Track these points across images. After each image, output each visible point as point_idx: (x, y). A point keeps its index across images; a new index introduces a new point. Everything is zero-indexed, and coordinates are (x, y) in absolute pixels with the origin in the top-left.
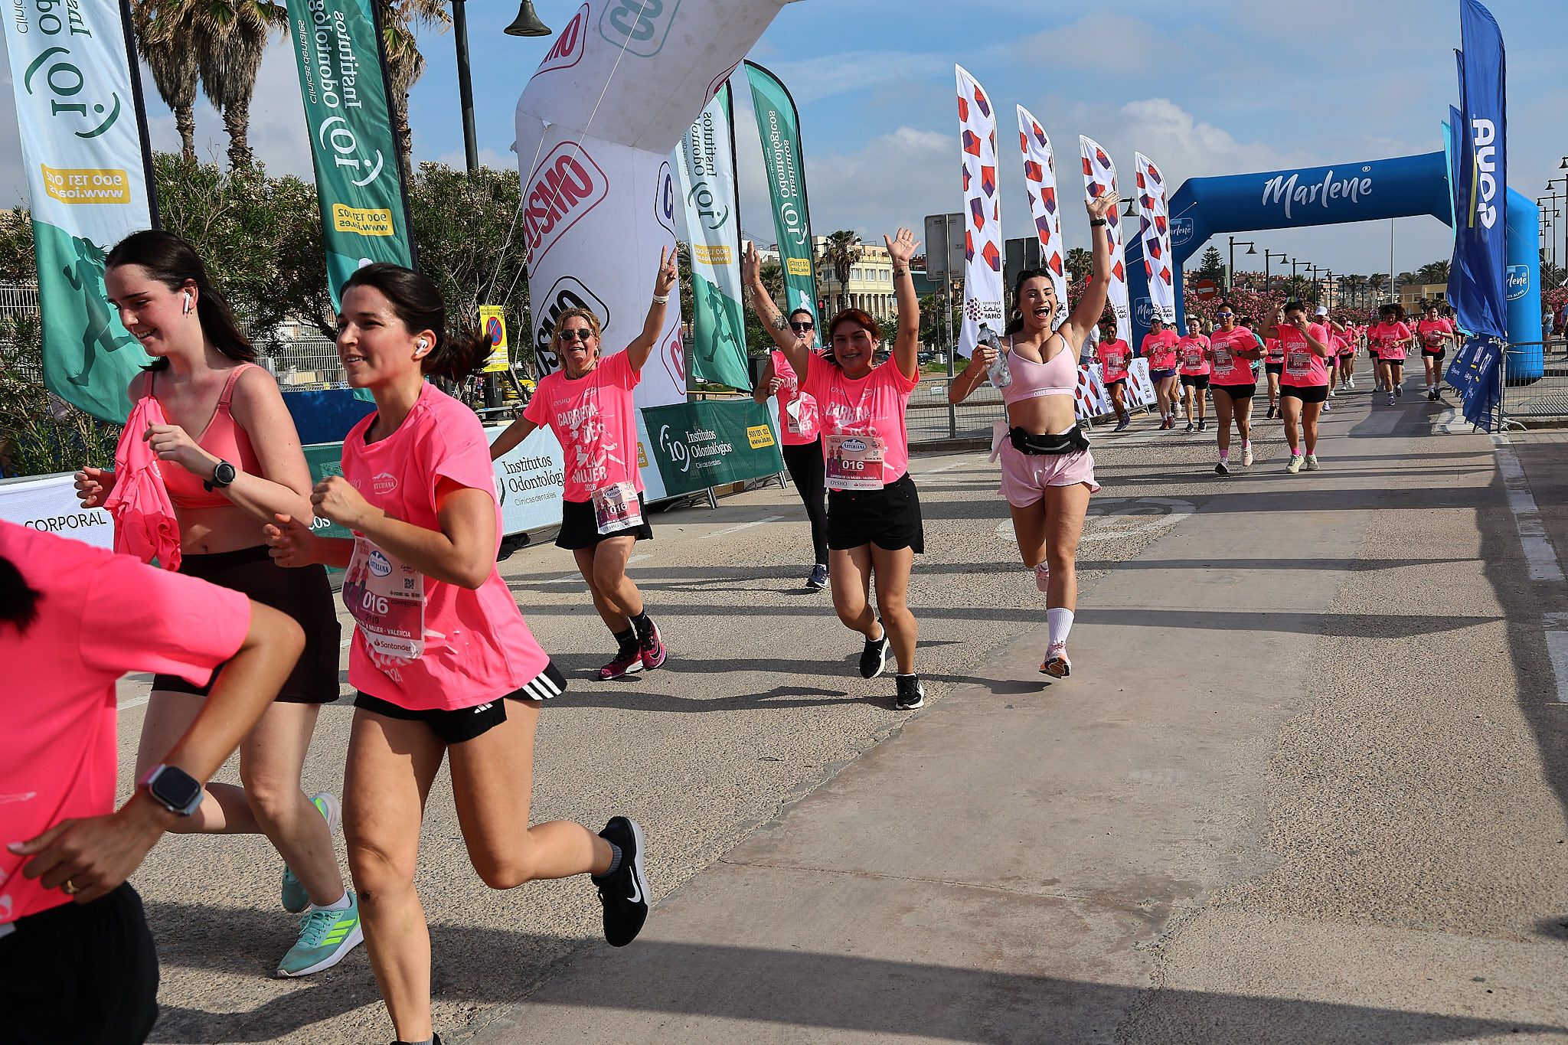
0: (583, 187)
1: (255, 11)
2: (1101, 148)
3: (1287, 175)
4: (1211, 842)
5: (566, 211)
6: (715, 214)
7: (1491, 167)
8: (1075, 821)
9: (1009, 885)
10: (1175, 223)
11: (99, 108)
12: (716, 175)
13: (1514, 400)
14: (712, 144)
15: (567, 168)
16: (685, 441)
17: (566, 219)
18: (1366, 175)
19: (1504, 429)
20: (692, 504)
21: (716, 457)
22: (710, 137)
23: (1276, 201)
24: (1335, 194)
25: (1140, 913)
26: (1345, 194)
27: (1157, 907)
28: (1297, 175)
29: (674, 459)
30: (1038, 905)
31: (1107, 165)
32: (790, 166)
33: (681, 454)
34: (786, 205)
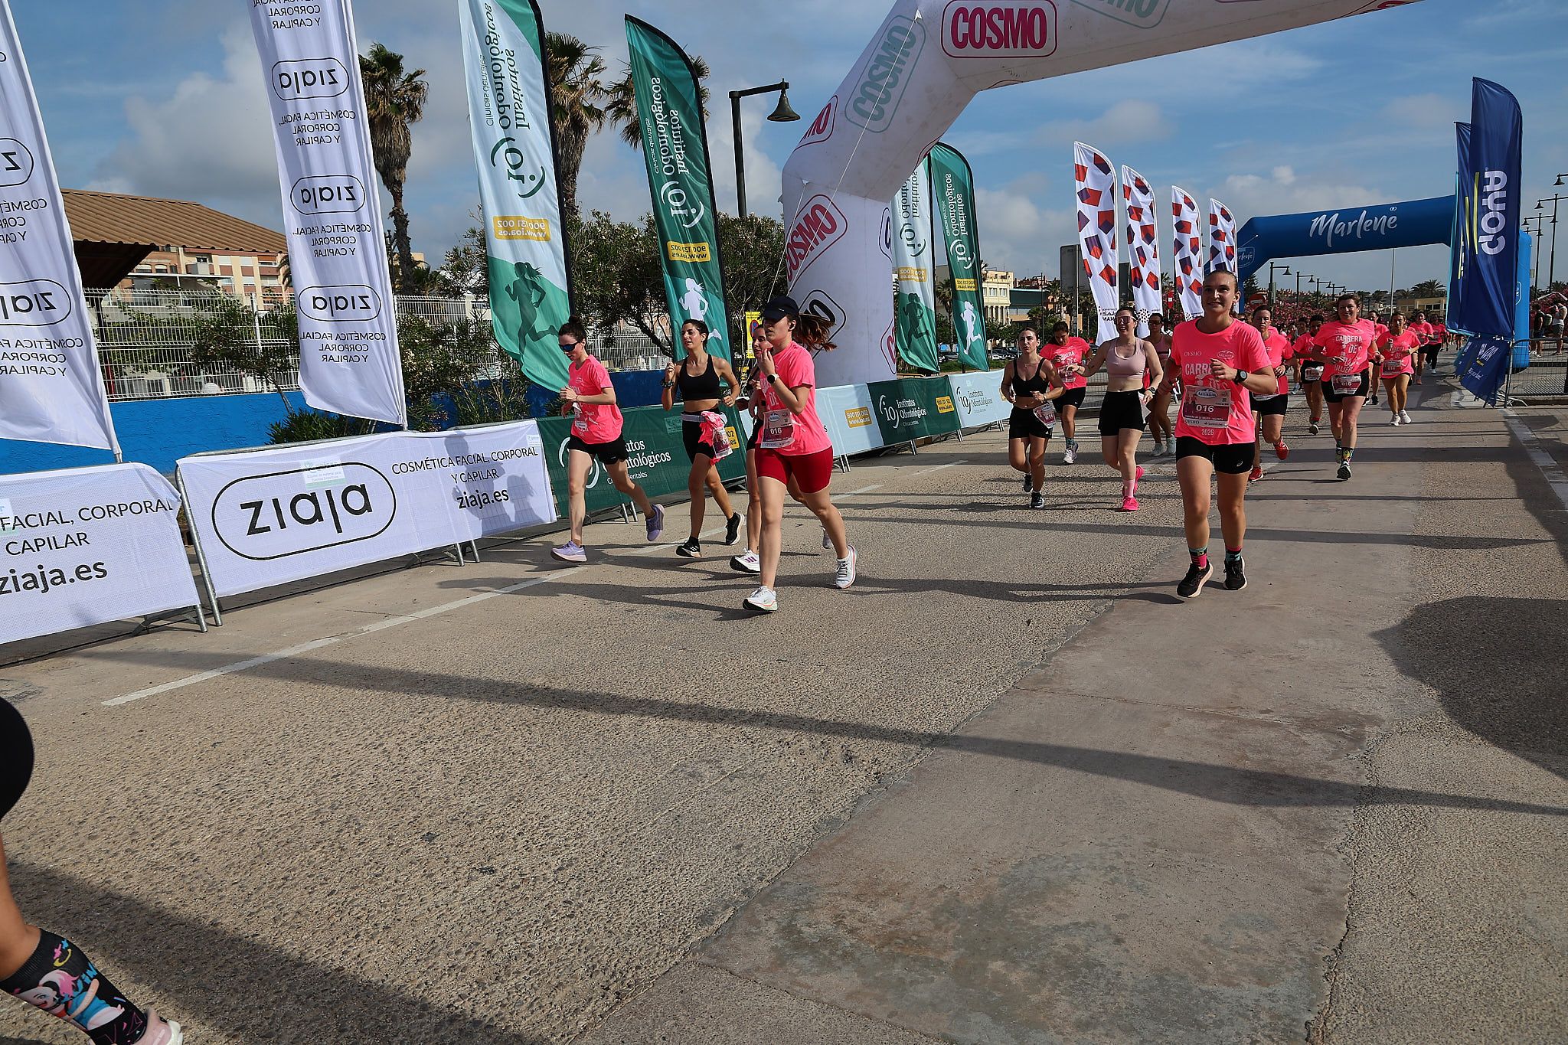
1: (582, 112)
2: (1188, 195)
3: (1329, 214)
4: (1379, 690)
5: (817, 243)
6: (916, 246)
8: (1267, 671)
9: (1236, 712)
10: (1241, 251)
11: (532, 178)
12: (919, 217)
13: (1516, 384)
15: (817, 213)
16: (896, 407)
17: (818, 249)
18: (1393, 213)
19: (1509, 405)
20: (897, 452)
21: (916, 418)
22: (916, 189)
23: (1320, 234)
24: (1367, 228)
25: (1343, 735)
26: (1375, 229)
27: (1353, 731)
28: (1337, 214)
29: (889, 420)
30: (1262, 726)
31: (1193, 208)
32: (961, 213)
33: (893, 416)
34: (956, 241)
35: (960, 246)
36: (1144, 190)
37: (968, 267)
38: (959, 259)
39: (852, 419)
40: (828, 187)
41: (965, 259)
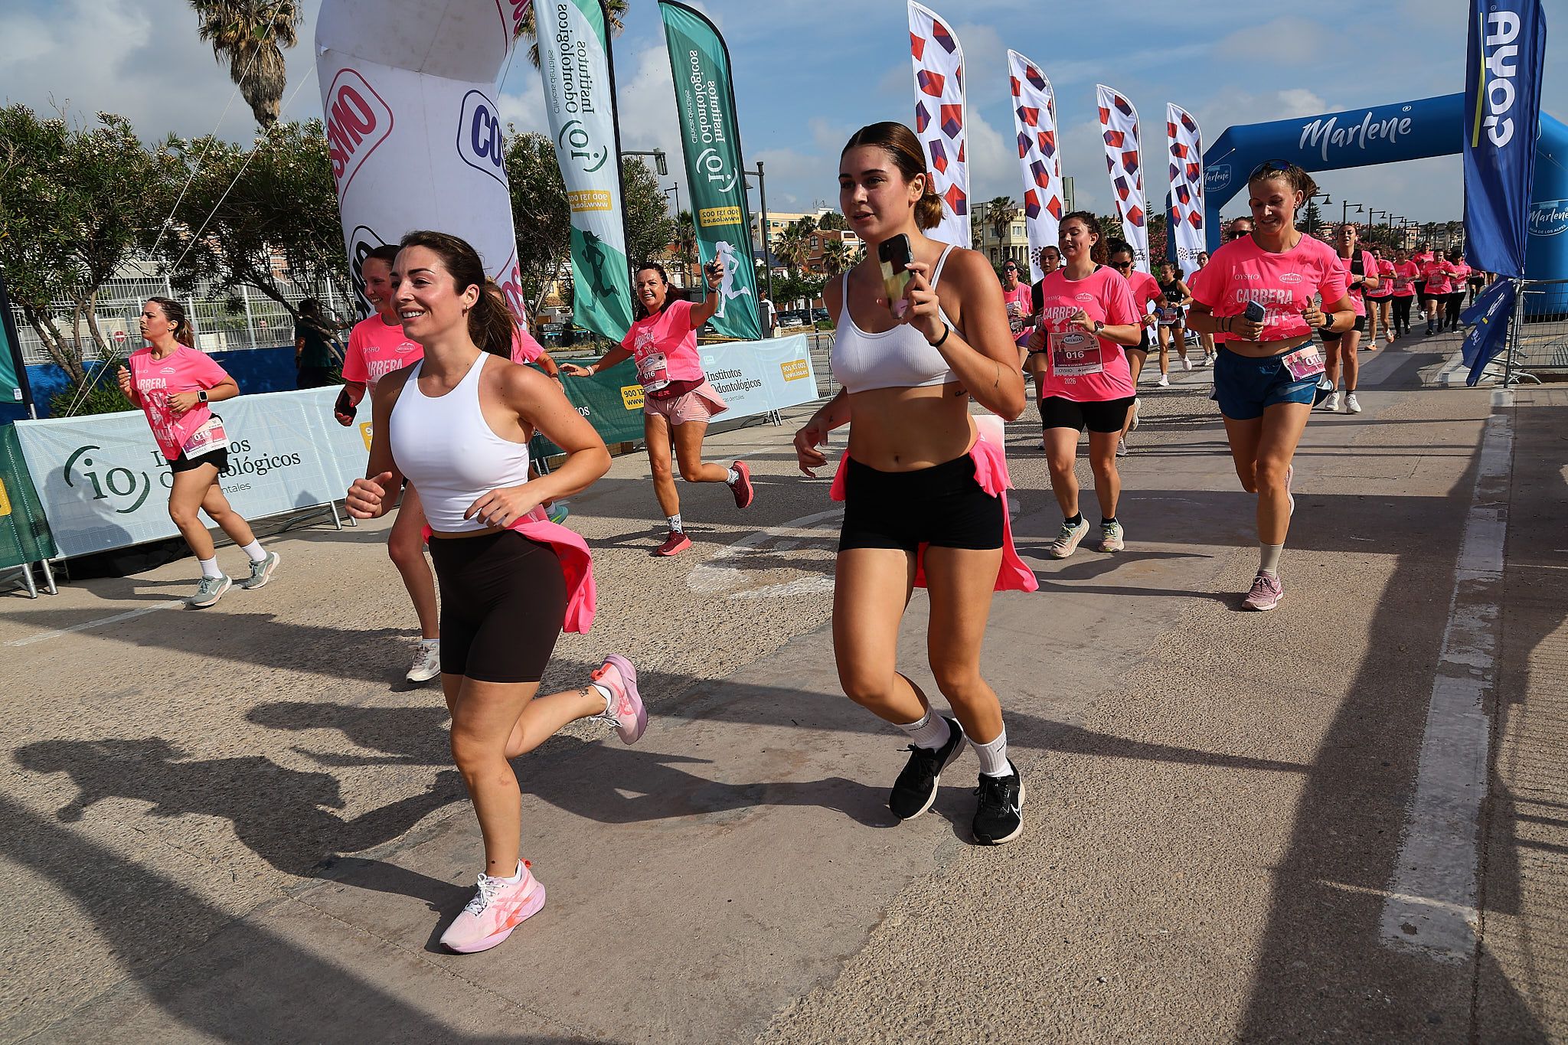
0: (365, 121)
3: (1325, 119)
5: (352, 151)
6: (593, 157)
7: (1511, 71)
10: (1211, 170)
12: (593, 111)
15: (347, 99)
18: (1406, 115)
19: (1513, 382)
23: (1313, 144)
24: (1373, 135)
26: (1383, 135)
28: (1335, 119)
31: (1128, 112)
32: (715, 109)
34: (706, 151)
35: (714, 158)
36: (1038, 83)
37: (729, 188)
38: (711, 178)
40: (354, 56)
41: (721, 177)
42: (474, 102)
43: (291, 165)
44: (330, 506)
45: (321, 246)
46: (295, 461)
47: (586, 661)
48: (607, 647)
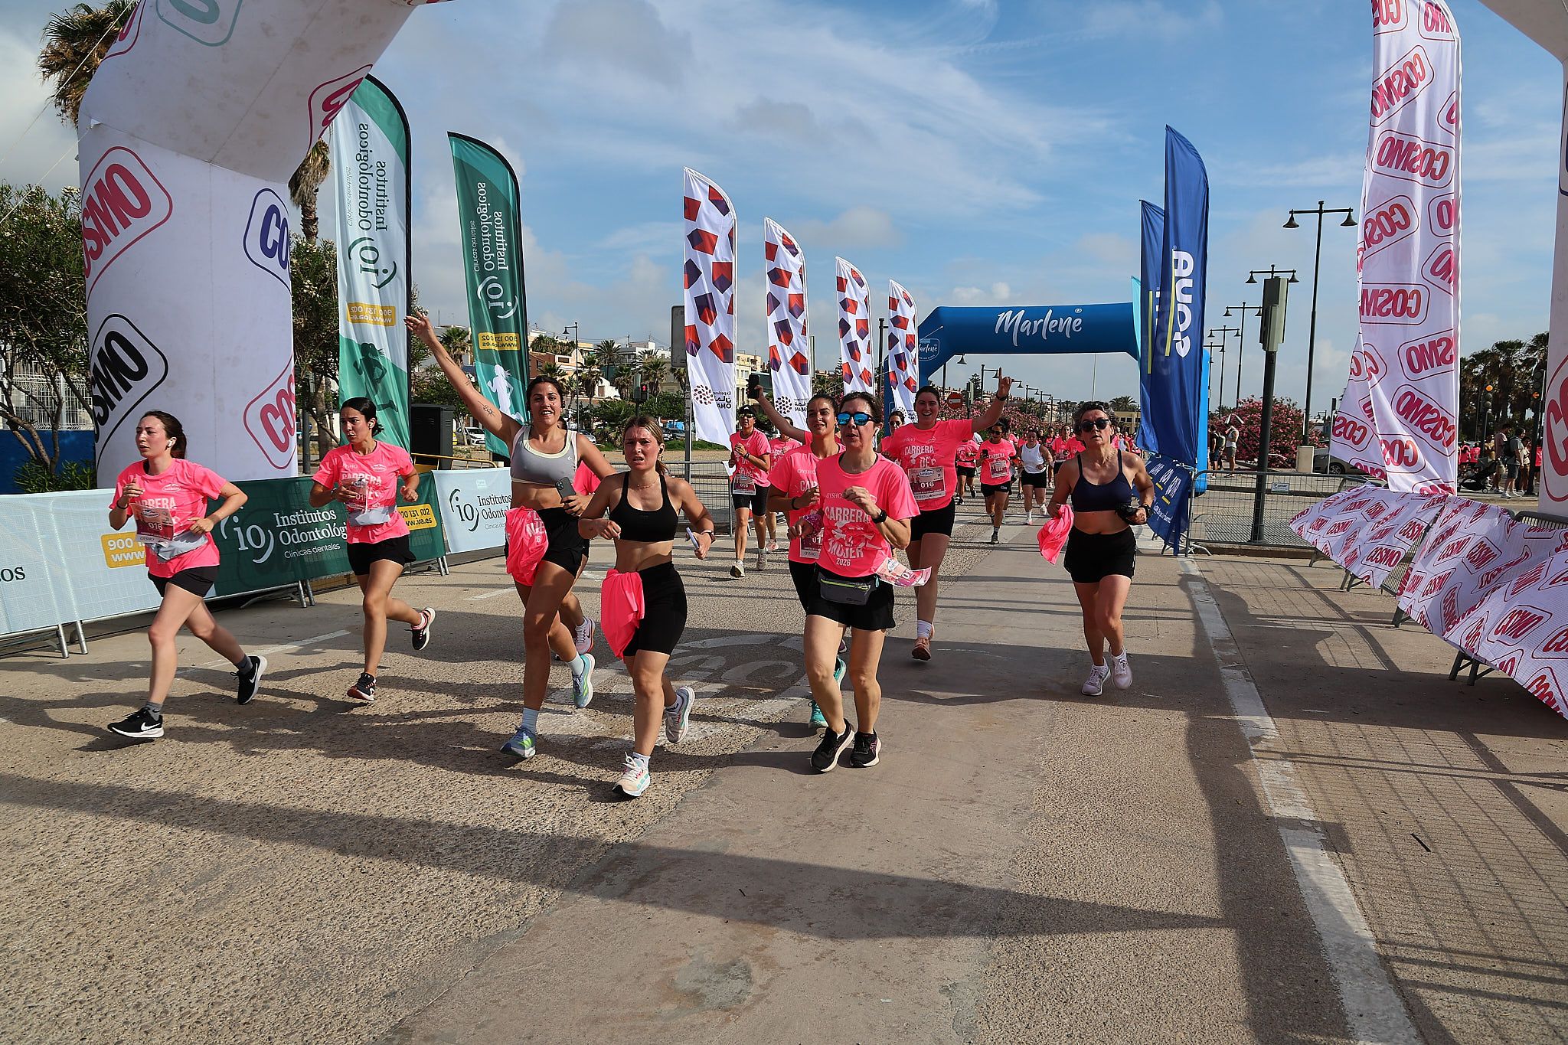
0: (137, 204)
2: (856, 269)
3: (1016, 310)
5: (116, 233)
6: (380, 272)
7: (1188, 298)
10: (924, 343)
12: (386, 228)
14: (384, 196)
15: (117, 178)
16: (269, 525)
17: (117, 243)
18: (1079, 315)
19: (1191, 553)
22: (383, 188)
23: (1006, 331)
24: (1053, 329)
26: (1060, 330)
28: (1023, 311)
29: (243, 548)
31: (861, 284)
32: (500, 238)
33: (257, 541)
34: (488, 279)
35: (495, 285)
36: (793, 250)
37: (507, 316)
38: (492, 304)
39: (118, 551)
40: (133, 135)
41: (501, 304)
42: (266, 201)
43: (8, 234)
44: (57, 631)
45: (34, 327)
46: (19, 576)
47: (469, 823)
48: (486, 805)
